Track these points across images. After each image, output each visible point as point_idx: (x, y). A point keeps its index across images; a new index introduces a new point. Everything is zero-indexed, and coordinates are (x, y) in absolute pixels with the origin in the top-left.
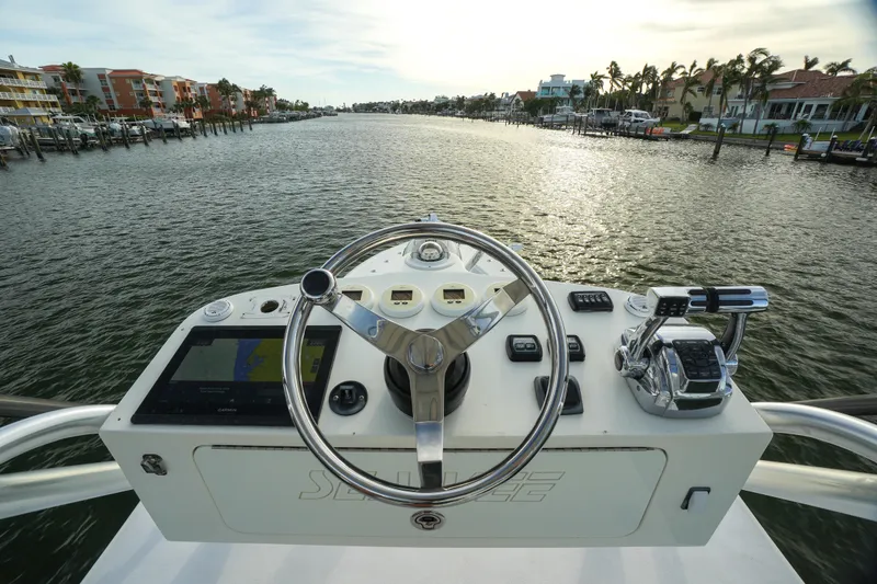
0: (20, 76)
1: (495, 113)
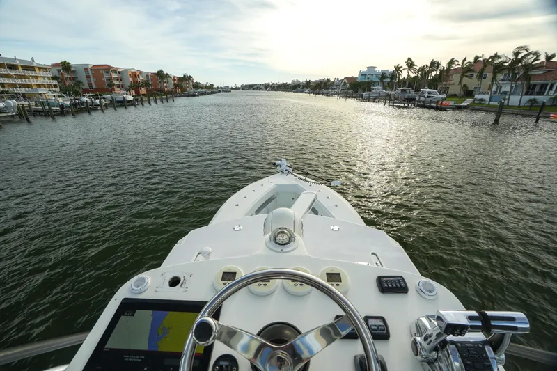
0: (37, 69)
1: (330, 91)
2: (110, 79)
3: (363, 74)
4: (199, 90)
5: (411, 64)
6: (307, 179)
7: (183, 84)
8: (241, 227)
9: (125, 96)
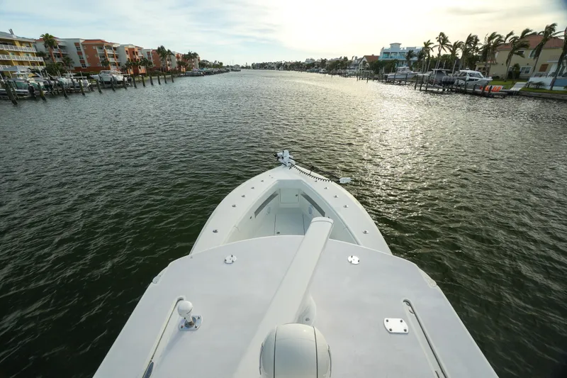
0: (17, 44)
1: (348, 71)
2: (104, 56)
3: (386, 53)
4: (205, 69)
5: (443, 40)
6: (313, 173)
7: (188, 62)
8: (235, 258)
9: (115, 76)
